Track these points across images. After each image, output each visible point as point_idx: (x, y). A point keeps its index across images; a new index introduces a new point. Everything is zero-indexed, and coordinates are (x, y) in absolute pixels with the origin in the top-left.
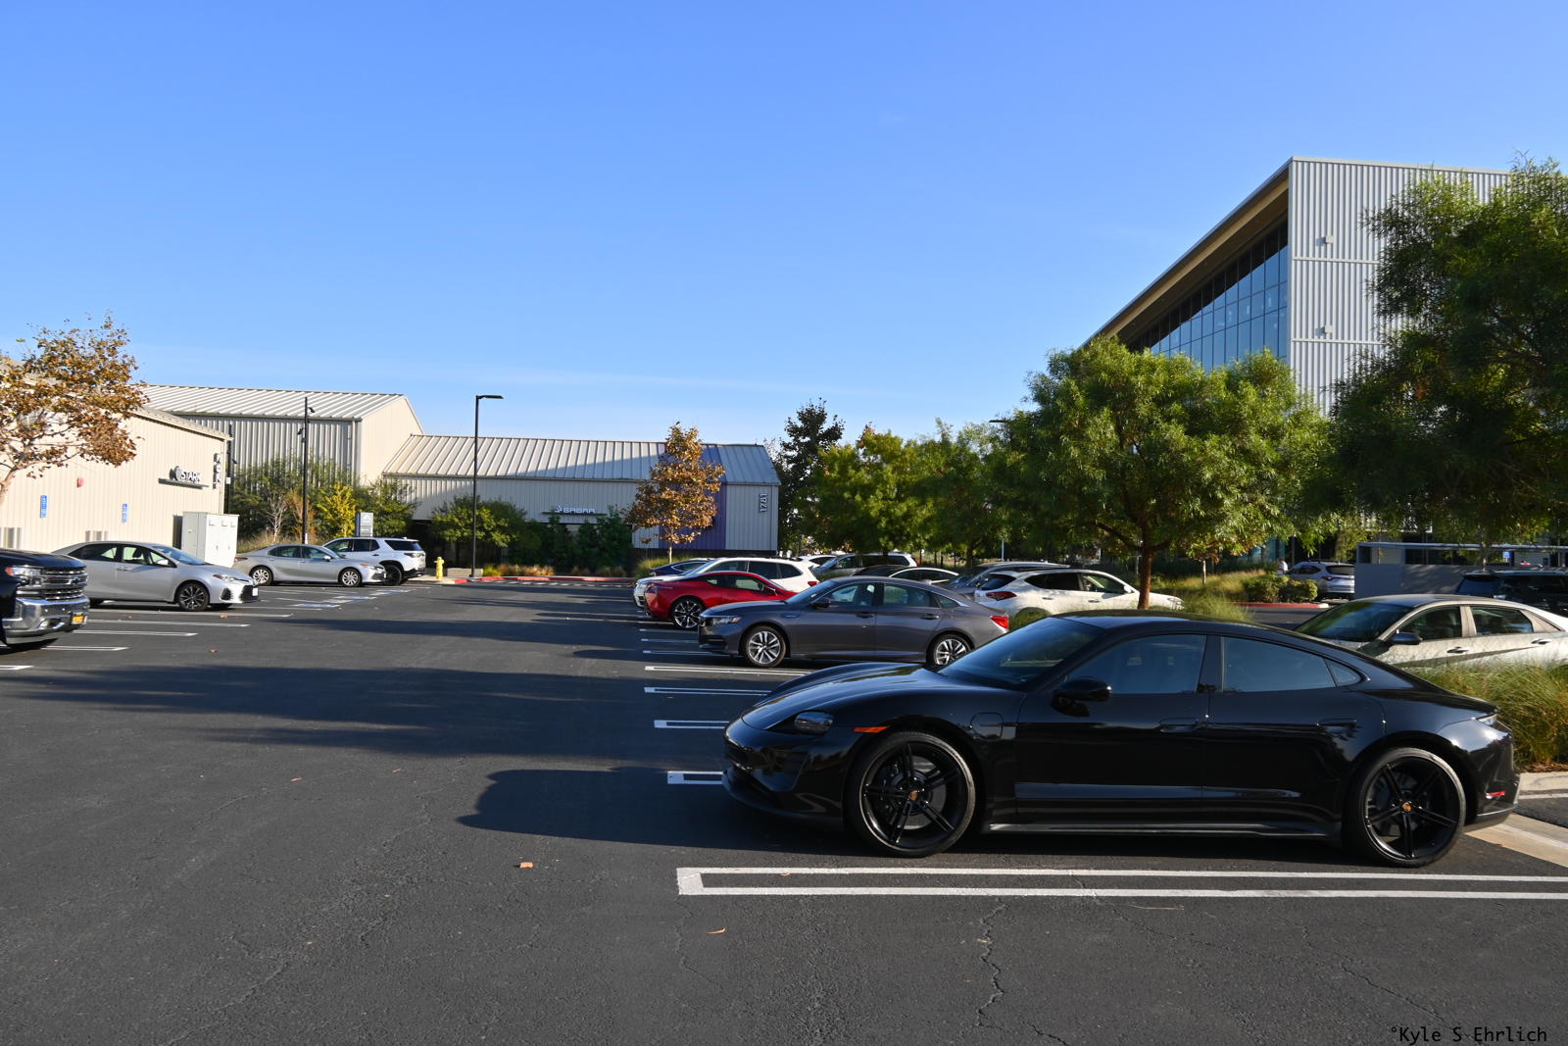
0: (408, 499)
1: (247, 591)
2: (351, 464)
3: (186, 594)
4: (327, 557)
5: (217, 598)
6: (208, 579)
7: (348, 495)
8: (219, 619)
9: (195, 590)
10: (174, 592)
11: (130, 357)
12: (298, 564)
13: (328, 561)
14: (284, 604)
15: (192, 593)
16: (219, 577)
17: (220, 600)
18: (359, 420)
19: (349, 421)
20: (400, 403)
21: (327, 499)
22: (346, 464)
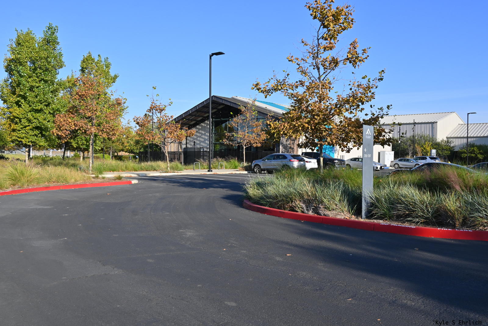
0: (452, 145)
4: (412, 161)
5: (375, 169)
7: (430, 144)
12: (405, 163)
16: (375, 164)
18: (436, 122)
19: (433, 123)
20: (454, 115)
21: (424, 146)
22: (433, 135)
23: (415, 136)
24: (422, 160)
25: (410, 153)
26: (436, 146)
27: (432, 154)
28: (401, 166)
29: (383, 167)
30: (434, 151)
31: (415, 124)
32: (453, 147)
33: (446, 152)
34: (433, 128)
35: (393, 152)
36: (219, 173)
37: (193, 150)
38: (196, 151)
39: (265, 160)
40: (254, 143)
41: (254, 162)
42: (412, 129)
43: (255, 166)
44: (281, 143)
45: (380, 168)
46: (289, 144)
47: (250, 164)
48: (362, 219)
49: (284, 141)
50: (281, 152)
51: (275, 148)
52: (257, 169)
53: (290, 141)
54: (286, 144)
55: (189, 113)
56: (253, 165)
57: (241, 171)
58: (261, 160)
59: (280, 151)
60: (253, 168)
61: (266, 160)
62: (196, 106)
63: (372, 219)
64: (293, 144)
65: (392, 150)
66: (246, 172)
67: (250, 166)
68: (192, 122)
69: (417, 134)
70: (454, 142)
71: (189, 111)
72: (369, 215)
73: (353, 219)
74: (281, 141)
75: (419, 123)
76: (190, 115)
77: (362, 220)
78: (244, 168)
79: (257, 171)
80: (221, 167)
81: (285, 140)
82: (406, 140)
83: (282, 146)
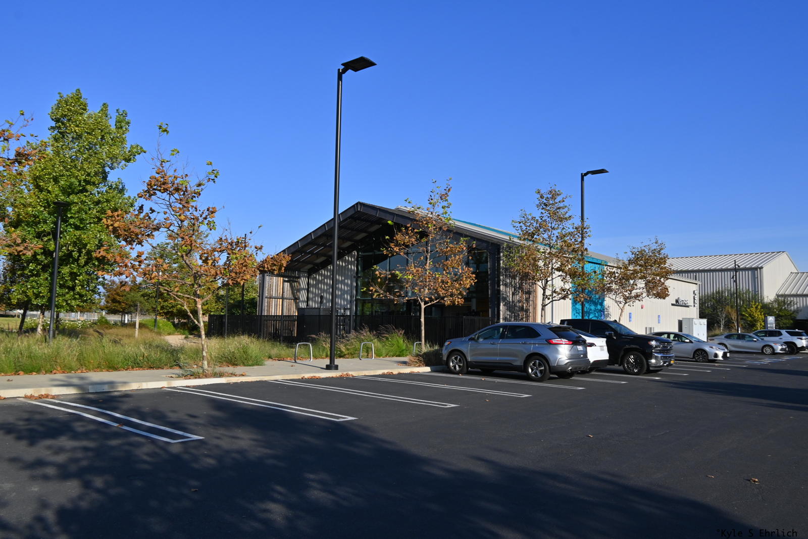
0: (793, 308)
1: (725, 355)
2: (758, 291)
3: (698, 355)
4: (755, 339)
5: (711, 357)
6: (707, 349)
7: (759, 307)
8: (715, 366)
9: (701, 353)
10: (692, 354)
11: (666, 255)
12: (740, 343)
13: (755, 341)
14: (740, 361)
15: (700, 354)
16: (712, 348)
17: (713, 358)
19: (756, 269)
21: (748, 310)
22: (756, 291)
23: (722, 292)
24: (769, 336)
25: (723, 322)
30: (771, 320)
32: (797, 312)
33: (784, 321)
35: (705, 321)
36: (355, 374)
37: (315, 313)
38: (321, 314)
39: (478, 338)
40: (446, 297)
41: (447, 343)
42: (733, 278)
43: (453, 352)
44: (503, 297)
46: (519, 301)
47: (436, 347)
49: (508, 294)
50: (503, 319)
51: (490, 310)
52: (457, 363)
53: (520, 294)
54: (513, 302)
55: (310, 240)
56: (445, 353)
57: (415, 366)
58: (467, 339)
59: (501, 317)
60: (445, 358)
61: (481, 340)
62: (324, 225)
64: (527, 300)
66: (427, 369)
67: (437, 354)
68: (318, 258)
71: (310, 235)
74: (503, 294)
76: (312, 243)
78: (421, 358)
79: (455, 367)
80: (367, 352)
81: (511, 293)
83: (504, 305)
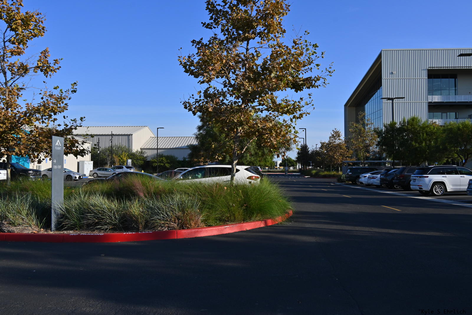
0: (145, 155)
4: (110, 171)
5: (73, 178)
7: (126, 155)
9: (70, 177)
10: (66, 177)
12: (103, 172)
16: (74, 174)
18: (132, 135)
19: (129, 135)
20: (147, 128)
21: (121, 156)
22: (129, 146)
23: (113, 147)
24: (118, 169)
25: (109, 163)
26: (132, 156)
27: (128, 164)
28: (99, 175)
29: (81, 177)
30: (130, 161)
31: (112, 135)
32: (146, 157)
33: (140, 162)
34: (129, 140)
35: (92, 162)
42: (111, 140)
45: (78, 178)
48: (51, 231)
63: (62, 231)
65: (92, 160)
69: (115, 145)
70: (146, 153)
72: (59, 227)
73: (42, 233)
75: (116, 135)
77: (51, 233)
82: (105, 150)
